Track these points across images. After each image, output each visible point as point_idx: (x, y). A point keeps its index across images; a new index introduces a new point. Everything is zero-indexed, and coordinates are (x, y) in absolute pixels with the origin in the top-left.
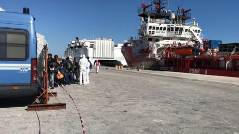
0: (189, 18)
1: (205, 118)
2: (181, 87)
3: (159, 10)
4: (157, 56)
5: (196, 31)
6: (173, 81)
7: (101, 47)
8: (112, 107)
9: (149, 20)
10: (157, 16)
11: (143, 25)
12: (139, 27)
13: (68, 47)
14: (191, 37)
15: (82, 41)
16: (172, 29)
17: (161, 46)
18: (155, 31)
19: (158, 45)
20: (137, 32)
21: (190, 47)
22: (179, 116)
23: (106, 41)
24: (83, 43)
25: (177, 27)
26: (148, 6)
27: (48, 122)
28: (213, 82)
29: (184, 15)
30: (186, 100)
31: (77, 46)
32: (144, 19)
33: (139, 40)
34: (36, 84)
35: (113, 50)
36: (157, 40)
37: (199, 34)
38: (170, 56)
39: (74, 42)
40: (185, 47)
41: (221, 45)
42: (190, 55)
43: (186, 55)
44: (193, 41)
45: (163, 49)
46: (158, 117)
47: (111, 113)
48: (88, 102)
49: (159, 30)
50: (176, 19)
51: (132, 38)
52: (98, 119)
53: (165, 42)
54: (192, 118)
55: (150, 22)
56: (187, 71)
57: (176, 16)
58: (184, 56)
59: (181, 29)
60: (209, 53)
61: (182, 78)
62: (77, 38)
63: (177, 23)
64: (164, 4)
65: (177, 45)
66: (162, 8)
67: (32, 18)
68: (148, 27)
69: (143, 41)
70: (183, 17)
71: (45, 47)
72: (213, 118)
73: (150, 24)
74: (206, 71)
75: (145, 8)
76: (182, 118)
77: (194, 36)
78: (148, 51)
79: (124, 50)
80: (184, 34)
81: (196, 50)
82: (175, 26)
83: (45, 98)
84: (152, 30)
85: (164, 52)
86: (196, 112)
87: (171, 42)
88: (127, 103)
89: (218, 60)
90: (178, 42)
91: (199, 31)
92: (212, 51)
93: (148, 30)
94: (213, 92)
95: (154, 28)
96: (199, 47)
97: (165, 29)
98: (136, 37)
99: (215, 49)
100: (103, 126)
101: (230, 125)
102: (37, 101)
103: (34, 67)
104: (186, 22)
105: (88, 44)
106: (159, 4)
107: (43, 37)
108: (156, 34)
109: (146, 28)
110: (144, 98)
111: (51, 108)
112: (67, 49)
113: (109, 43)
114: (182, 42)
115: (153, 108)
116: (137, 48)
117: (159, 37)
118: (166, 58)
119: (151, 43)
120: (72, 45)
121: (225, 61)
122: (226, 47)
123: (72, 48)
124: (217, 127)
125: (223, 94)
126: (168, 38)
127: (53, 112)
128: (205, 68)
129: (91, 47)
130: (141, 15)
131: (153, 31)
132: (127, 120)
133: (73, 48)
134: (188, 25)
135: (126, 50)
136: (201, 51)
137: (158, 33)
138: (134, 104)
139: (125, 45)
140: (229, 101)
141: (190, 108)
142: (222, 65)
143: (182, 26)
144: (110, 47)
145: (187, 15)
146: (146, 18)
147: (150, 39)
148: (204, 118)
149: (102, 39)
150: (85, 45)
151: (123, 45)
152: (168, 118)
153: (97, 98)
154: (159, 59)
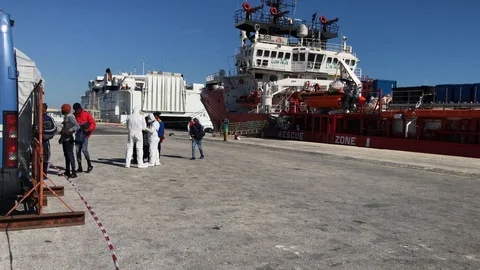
0: (336, 35)
1: (380, 239)
2: (324, 172)
3: (277, 17)
4: (273, 110)
5: (347, 61)
6: (306, 161)
7: (159, 90)
8: (187, 218)
9: (257, 36)
10: (274, 29)
11: (244, 47)
12: (237, 51)
13: (88, 89)
14: (339, 74)
15: (118, 77)
16: (303, 55)
17: (280, 90)
18: (269, 59)
19: (274, 88)
20: (233, 61)
21: (336, 92)
22: (329, 235)
23: (169, 79)
24: (121, 81)
25: (311, 52)
26: (256, 9)
27: (43, 256)
28: (384, 163)
29: (325, 29)
30: (337, 199)
31: (108, 88)
32: (248, 34)
33: (236, 78)
34: (15, 170)
35: (183, 95)
36: (274, 78)
37: (354, 67)
38: (298, 109)
39: (101, 78)
40: (328, 93)
41: (395, 89)
42: (336, 108)
43: (330, 109)
44: (342, 80)
45: (284, 95)
46: (286, 240)
47: (185, 233)
48: (133, 209)
49: (276, 59)
50: (309, 36)
51: (222, 72)
52: (158, 246)
53: (288, 82)
54: (355, 240)
55: (259, 40)
56: (332, 141)
57: (309, 31)
58: (325, 110)
59: (320, 57)
60: (373, 105)
61: (321, 154)
62: (108, 71)
63: (311, 45)
64: (286, 5)
65: (312, 89)
66: (282, 14)
67: (5, 20)
68: (255, 52)
69: (246, 80)
70: (324, 34)
71: (37, 88)
72: (396, 239)
73: (258, 46)
74: (368, 140)
75: (249, 13)
76: (334, 241)
77: (345, 71)
78: (256, 99)
79: (206, 96)
80: (324, 68)
81: (348, 99)
82: (308, 50)
83: (37, 201)
84: (262, 58)
85: (287, 103)
86: (362, 226)
87: (300, 82)
88: (218, 209)
89: (391, 120)
90: (313, 82)
91: (353, 62)
92: (379, 100)
93: (255, 58)
94: (389, 184)
95: (267, 53)
96: (355, 93)
97: (288, 56)
98: (232, 70)
99: (385, 98)
100: (170, 264)
101: (432, 253)
102: (19, 206)
103: (11, 131)
104: (329, 43)
105: (130, 82)
106: (277, 5)
107: (33, 64)
108: (270, 66)
109: (250, 52)
110: (253, 196)
111: (52, 222)
112: (87, 93)
113: (175, 81)
114: (321, 83)
115: (273, 218)
116: (233, 93)
117: (277, 72)
118: (290, 113)
119: (260, 84)
120: (98, 85)
121: (404, 120)
122: (406, 94)
123: (97, 90)
124: (408, 258)
125: (406, 187)
126: (294, 75)
127: (56, 233)
128: (365, 134)
129: (136, 89)
130: (242, 27)
131: (266, 59)
132: (221, 248)
133: (100, 91)
134: (333, 49)
135: (209, 96)
136: (357, 101)
137: (273, 64)
138: (234, 211)
139: (209, 86)
140: (420, 201)
141: (349, 217)
142: (398, 128)
143: (321, 52)
144: (178, 91)
145: (331, 29)
146: (252, 34)
147: (259, 76)
148: (378, 240)
149: (160, 73)
150: (124, 85)
151: (203, 86)
152: (307, 241)
153: (154, 199)
154: (277, 116)
